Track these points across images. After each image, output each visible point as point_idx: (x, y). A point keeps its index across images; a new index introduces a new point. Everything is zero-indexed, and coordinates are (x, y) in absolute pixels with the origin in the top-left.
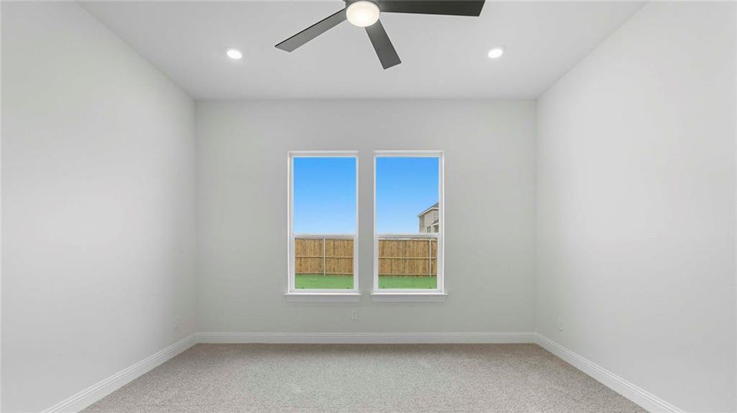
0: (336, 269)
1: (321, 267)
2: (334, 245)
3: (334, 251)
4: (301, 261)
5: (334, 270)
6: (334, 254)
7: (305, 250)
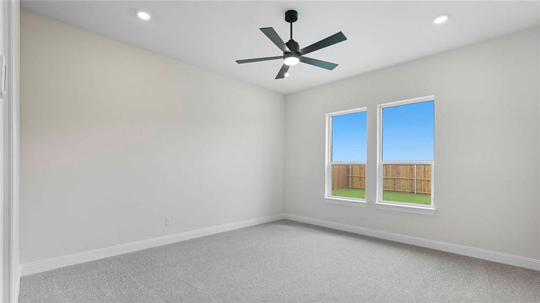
0: (426, 190)
1: (412, 186)
2: (425, 169)
3: (425, 174)
4: (394, 181)
5: (424, 191)
6: (425, 177)
7: (399, 173)
